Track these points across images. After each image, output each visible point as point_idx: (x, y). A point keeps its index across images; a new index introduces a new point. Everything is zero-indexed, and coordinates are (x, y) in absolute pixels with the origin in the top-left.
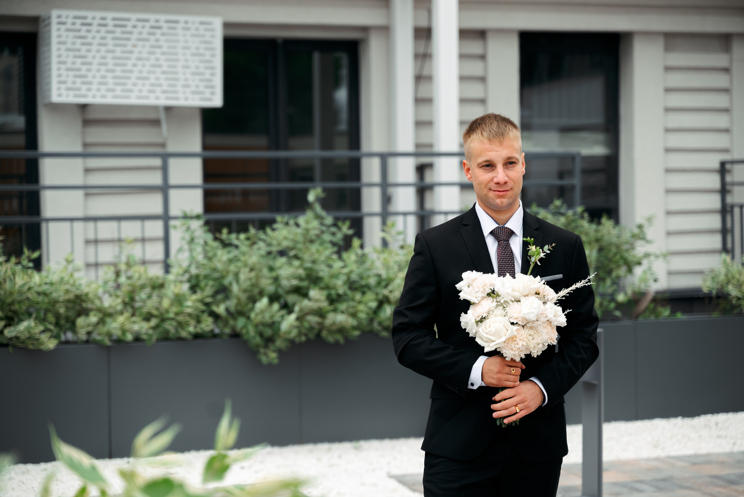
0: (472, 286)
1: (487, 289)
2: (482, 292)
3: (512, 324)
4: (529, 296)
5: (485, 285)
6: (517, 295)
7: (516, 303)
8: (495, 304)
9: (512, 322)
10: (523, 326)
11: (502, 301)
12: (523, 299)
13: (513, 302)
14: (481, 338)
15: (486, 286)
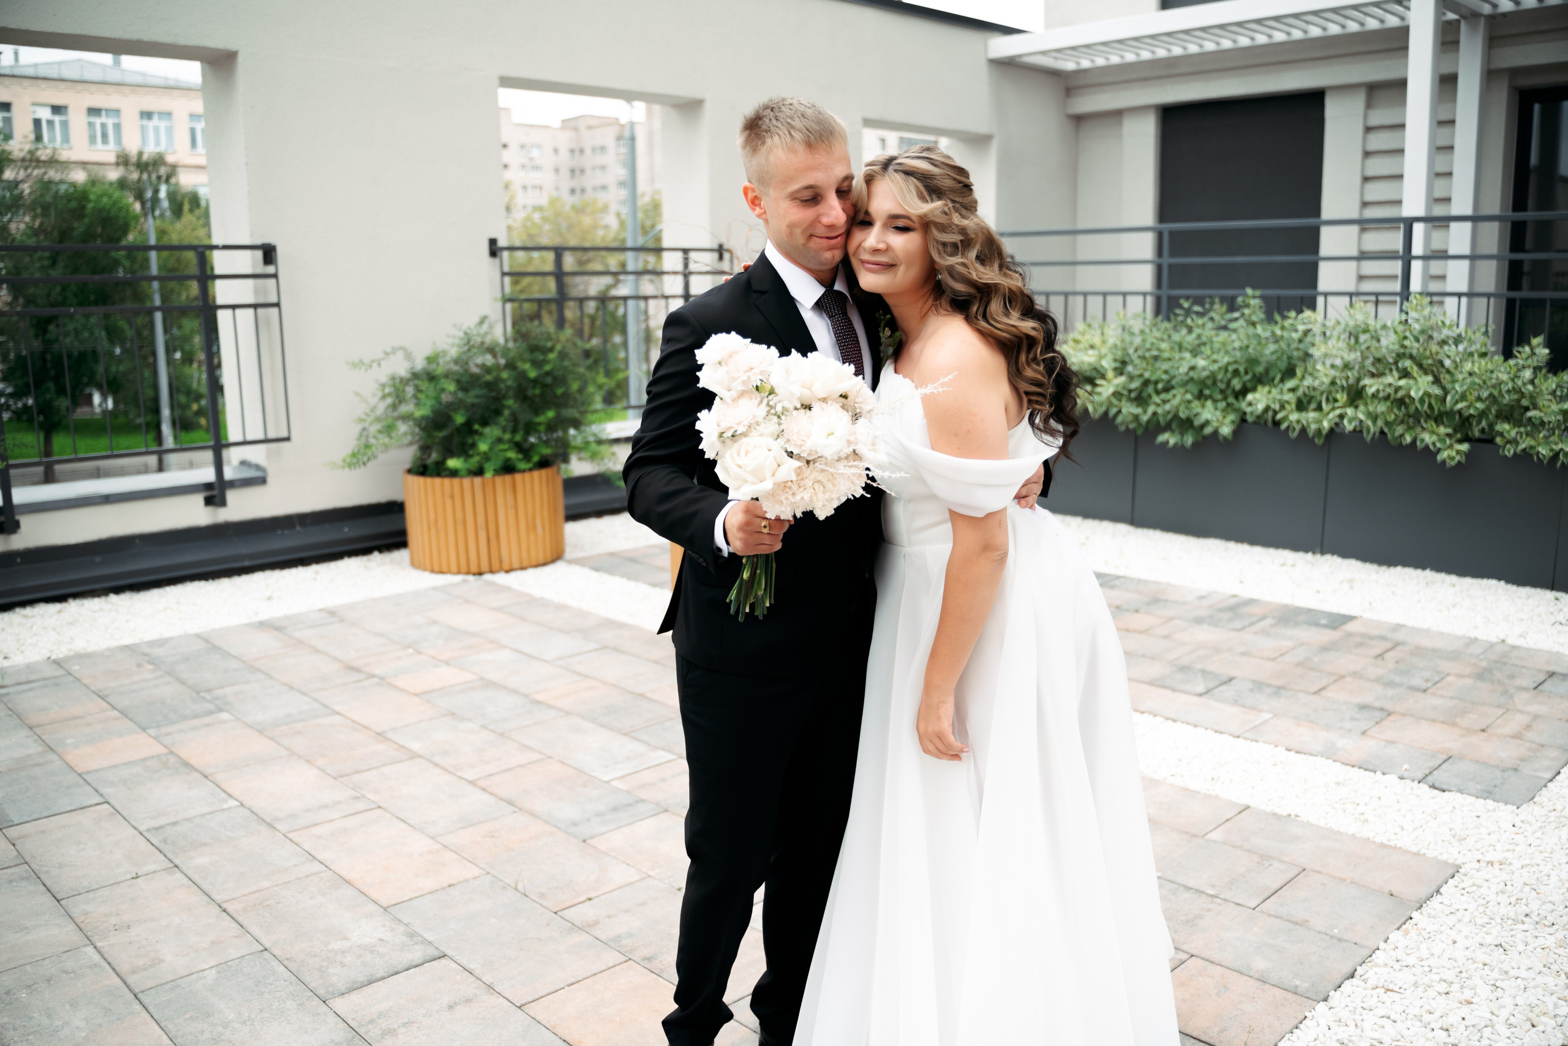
0: (727, 365)
1: (753, 378)
2: (744, 383)
3: (790, 454)
4: (830, 402)
5: (751, 369)
6: (808, 396)
7: (803, 411)
8: (763, 409)
9: (789, 450)
10: (808, 462)
11: (779, 409)
12: (816, 407)
13: (796, 409)
14: (726, 470)
15: (753, 371)
